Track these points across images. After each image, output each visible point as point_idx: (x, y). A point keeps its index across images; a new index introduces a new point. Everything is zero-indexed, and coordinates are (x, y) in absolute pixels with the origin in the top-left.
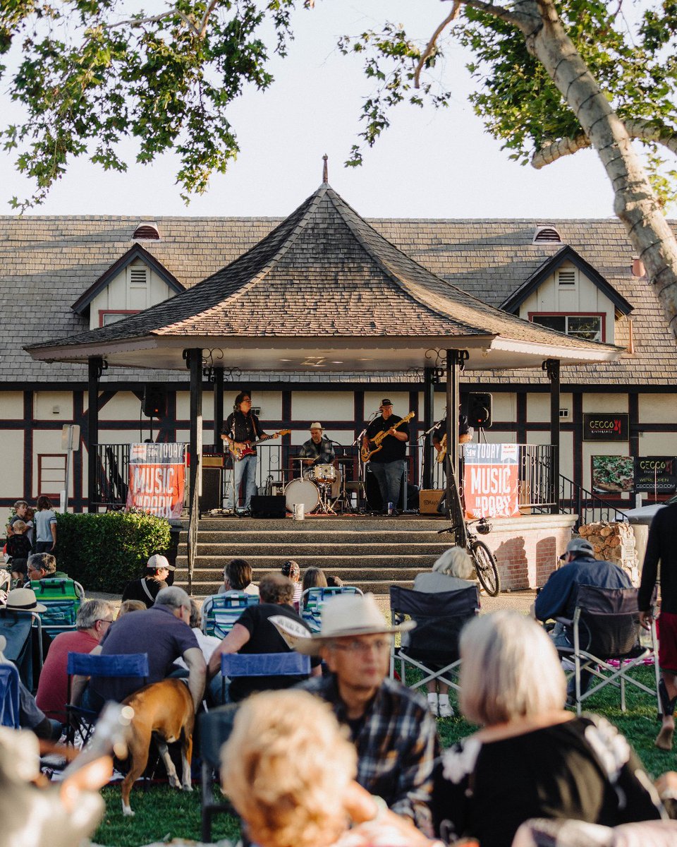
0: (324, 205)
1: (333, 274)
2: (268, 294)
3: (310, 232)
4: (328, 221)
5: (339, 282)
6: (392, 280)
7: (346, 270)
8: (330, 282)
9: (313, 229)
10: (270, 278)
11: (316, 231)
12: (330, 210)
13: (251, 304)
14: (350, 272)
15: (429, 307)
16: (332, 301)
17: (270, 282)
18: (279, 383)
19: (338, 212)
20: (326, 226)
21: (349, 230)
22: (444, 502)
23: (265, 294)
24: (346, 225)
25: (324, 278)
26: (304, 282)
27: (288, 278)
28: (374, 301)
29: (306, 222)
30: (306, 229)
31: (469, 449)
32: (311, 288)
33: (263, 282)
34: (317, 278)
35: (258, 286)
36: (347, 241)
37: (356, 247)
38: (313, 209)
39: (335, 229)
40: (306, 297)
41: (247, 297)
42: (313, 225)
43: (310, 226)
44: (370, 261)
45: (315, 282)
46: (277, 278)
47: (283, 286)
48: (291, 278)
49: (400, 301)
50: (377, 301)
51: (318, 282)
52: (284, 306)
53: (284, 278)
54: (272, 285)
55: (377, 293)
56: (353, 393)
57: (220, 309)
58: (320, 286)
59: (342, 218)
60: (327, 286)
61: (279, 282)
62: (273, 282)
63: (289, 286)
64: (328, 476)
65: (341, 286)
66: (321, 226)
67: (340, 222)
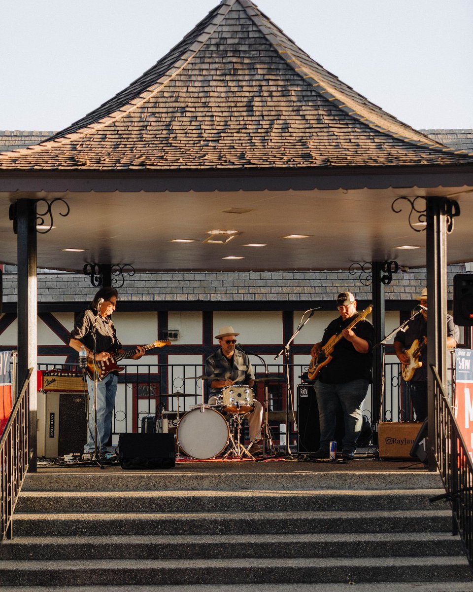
0: (234, 15)
1: (246, 99)
2: (146, 124)
3: (213, 48)
4: (240, 35)
5: (255, 109)
6: (336, 106)
7: (266, 94)
8: (241, 109)
9: (217, 45)
10: (151, 105)
11: (222, 48)
12: (242, 22)
13: (117, 136)
14: (272, 96)
15: (395, 136)
16: (244, 131)
17: (150, 110)
18: (198, 302)
19: (254, 24)
20: (236, 41)
21: (271, 45)
22: (423, 442)
23: (141, 124)
24: (267, 40)
25: (233, 104)
26: (202, 109)
27: (177, 105)
28: (308, 130)
29: (208, 36)
30: (208, 46)
31: (461, 357)
32: (212, 116)
33: (140, 110)
34: (221, 105)
35: (132, 115)
36: (268, 60)
37: (281, 66)
38: (218, 20)
39: (250, 45)
40: (203, 127)
41: (113, 128)
42: (218, 40)
43: (213, 41)
44: (301, 83)
45: (218, 109)
46: (161, 105)
47: (170, 115)
48: (183, 105)
49: (350, 130)
50: (313, 130)
51: (223, 109)
52: (167, 139)
53: (171, 105)
54: (154, 113)
55: (312, 122)
56: (281, 312)
57: (67, 141)
58: (225, 114)
59: (260, 31)
60: (236, 114)
61: (165, 110)
62: (154, 110)
63: (179, 114)
64: (242, 402)
65: (258, 113)
66: (230, 41)
67: (257, 35)
